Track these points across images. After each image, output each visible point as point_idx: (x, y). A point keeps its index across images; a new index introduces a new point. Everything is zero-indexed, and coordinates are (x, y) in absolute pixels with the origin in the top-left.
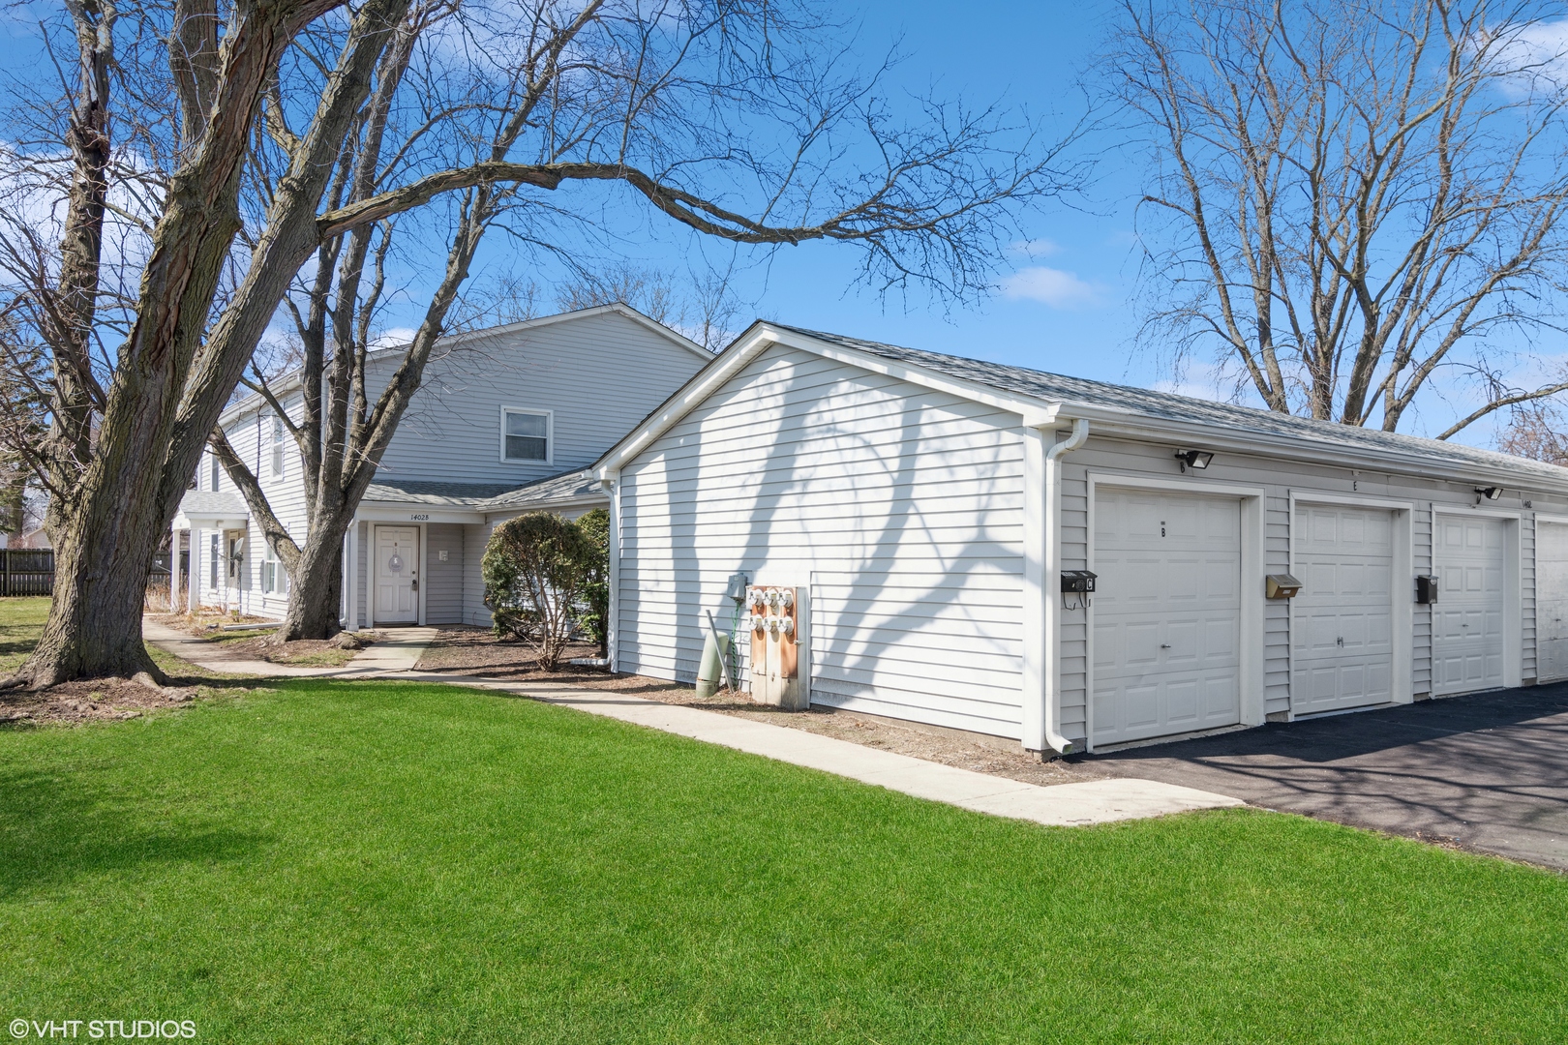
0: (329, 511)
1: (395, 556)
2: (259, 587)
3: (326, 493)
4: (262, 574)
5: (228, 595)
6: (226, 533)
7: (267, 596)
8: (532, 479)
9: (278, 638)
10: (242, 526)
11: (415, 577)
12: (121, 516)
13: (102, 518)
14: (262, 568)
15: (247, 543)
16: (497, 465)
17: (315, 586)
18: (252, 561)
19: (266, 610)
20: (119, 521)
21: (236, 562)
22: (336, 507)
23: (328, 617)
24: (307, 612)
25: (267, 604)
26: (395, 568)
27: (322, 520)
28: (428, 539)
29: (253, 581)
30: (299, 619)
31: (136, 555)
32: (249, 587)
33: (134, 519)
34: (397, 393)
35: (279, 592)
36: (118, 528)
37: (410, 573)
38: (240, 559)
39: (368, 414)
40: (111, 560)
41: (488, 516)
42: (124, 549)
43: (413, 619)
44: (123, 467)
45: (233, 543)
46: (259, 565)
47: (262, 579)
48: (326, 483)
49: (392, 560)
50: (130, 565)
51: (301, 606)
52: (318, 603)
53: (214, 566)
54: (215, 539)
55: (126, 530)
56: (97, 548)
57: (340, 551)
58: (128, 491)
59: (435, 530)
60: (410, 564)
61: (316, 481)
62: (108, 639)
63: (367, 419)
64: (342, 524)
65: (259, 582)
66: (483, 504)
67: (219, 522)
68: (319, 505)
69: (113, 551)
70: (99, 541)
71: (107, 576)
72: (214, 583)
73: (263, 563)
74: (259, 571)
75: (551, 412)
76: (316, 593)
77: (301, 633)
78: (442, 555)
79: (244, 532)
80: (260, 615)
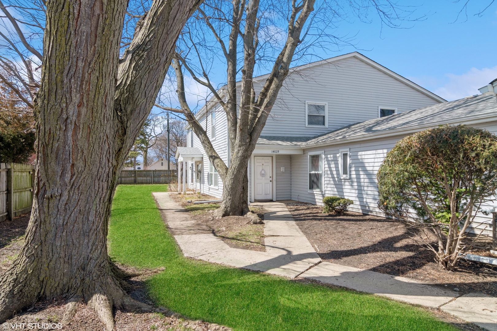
0: (242, 145)
1: (263, 170)
2: (207, 183)
3: (241, 135)
4: (208, 178)
5: (196, 186)
6: (196, 162)
7: (210, 187)
8: (319, 134)
9: (218, 213)
10: (201, 160)
11: (271, 179)
12: (71, 127)
13: (53, 129)
14: (208, 176)
15: (202, 166)
16: (304, 128)
17: (236, 187)
18: (205, 173)
19: (210, 192)
20: (70, 133)
21: (199, 173)
22: (246, 143)
23: (243, 203)
24: (232, 201)
25: (210, 190)
26: (263, 175)
27: (239, 150)
28: (276, 162)
29: (205, 181)
30: (229, 204)
31: (95, 170)
32: (204, 183)
33: (86, 131)
34: (275, 79)
35: (215, 186)
36: (70, 141)
37: (269, 178)
38: (200, 172)
39: (256, 99)
40: (68, 176)
41: (304, 151)
42: (80, 164)
43: (270, 197)
44: (67, 68)
45: (198, 165)
46: (207, 175)
47: (208, 180)
48: (241, 130)
49: (261, 172)
50: (89, 181)
51: (229, 197)
52: (238, 196)
53: (192, 174)
54: (192, 165)
55: (79, 144)
56: (53, 164)
57: (247, 168)
58: (76, 99)
59: (280, 158)
60: (269, 173)
61: (235, 130)
62: (70, 258)
63: (256, 101)
64: (249, 152)
65: (207, 181)
66: (303, 144)
67: (193, 158)
68: (237, 141)
69: (69, 166)
70: (54, 156)
71: (66, 193)
72: (192, 181)
73: (208, 173)
74: (207, 177)
75: (327, 103)
76: (237, 191)
77: (230, 212)
78: (282, 169)
79: (201, 161)
80: (208, 194)
